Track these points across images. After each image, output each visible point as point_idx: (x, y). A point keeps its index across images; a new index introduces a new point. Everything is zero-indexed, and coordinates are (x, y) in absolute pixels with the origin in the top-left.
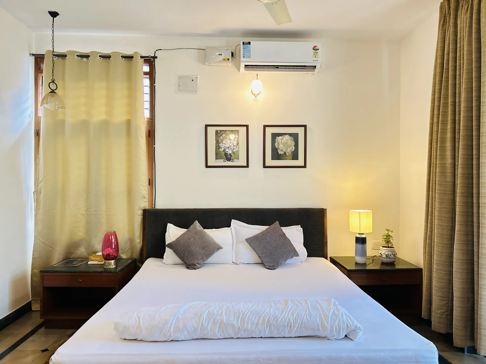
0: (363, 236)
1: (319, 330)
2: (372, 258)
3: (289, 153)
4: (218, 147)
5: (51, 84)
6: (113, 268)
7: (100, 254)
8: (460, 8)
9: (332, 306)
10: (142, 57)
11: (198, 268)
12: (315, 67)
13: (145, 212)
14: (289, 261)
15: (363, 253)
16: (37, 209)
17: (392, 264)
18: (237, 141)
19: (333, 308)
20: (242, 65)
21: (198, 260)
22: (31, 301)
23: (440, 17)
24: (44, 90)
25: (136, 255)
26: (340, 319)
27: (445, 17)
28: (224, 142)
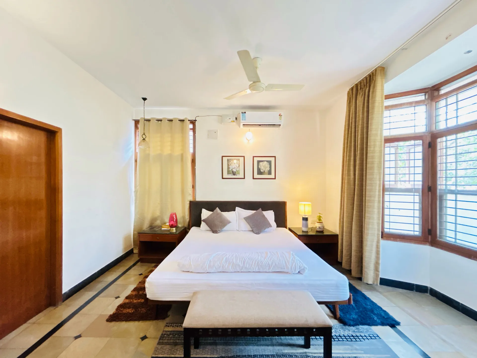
0: (306, 217)
1: (284, 268)
2: (311, 229)
3: (266, 171)
4: (228, 168)
5: (143, 135)
6: (174, 232)
7: (168, 224)
8: (359, 94)
9: (291, 256)
10: (189, 120)
11: (219, 233)
12: (280, 125)
13: (191, 203)
14: (266, 230)
15: (307, 226)
16: (136, 200)
17: (322, 232)
18: (239, 165)
19: (292, 257)
20: (242, 124)
21: (219, 229)
22: (133, 248)
23: (348, 99)
24: (139, 139)
25: (186, 225)
26: (295, 263)
27: (350, 99)
28: (231, 165)
